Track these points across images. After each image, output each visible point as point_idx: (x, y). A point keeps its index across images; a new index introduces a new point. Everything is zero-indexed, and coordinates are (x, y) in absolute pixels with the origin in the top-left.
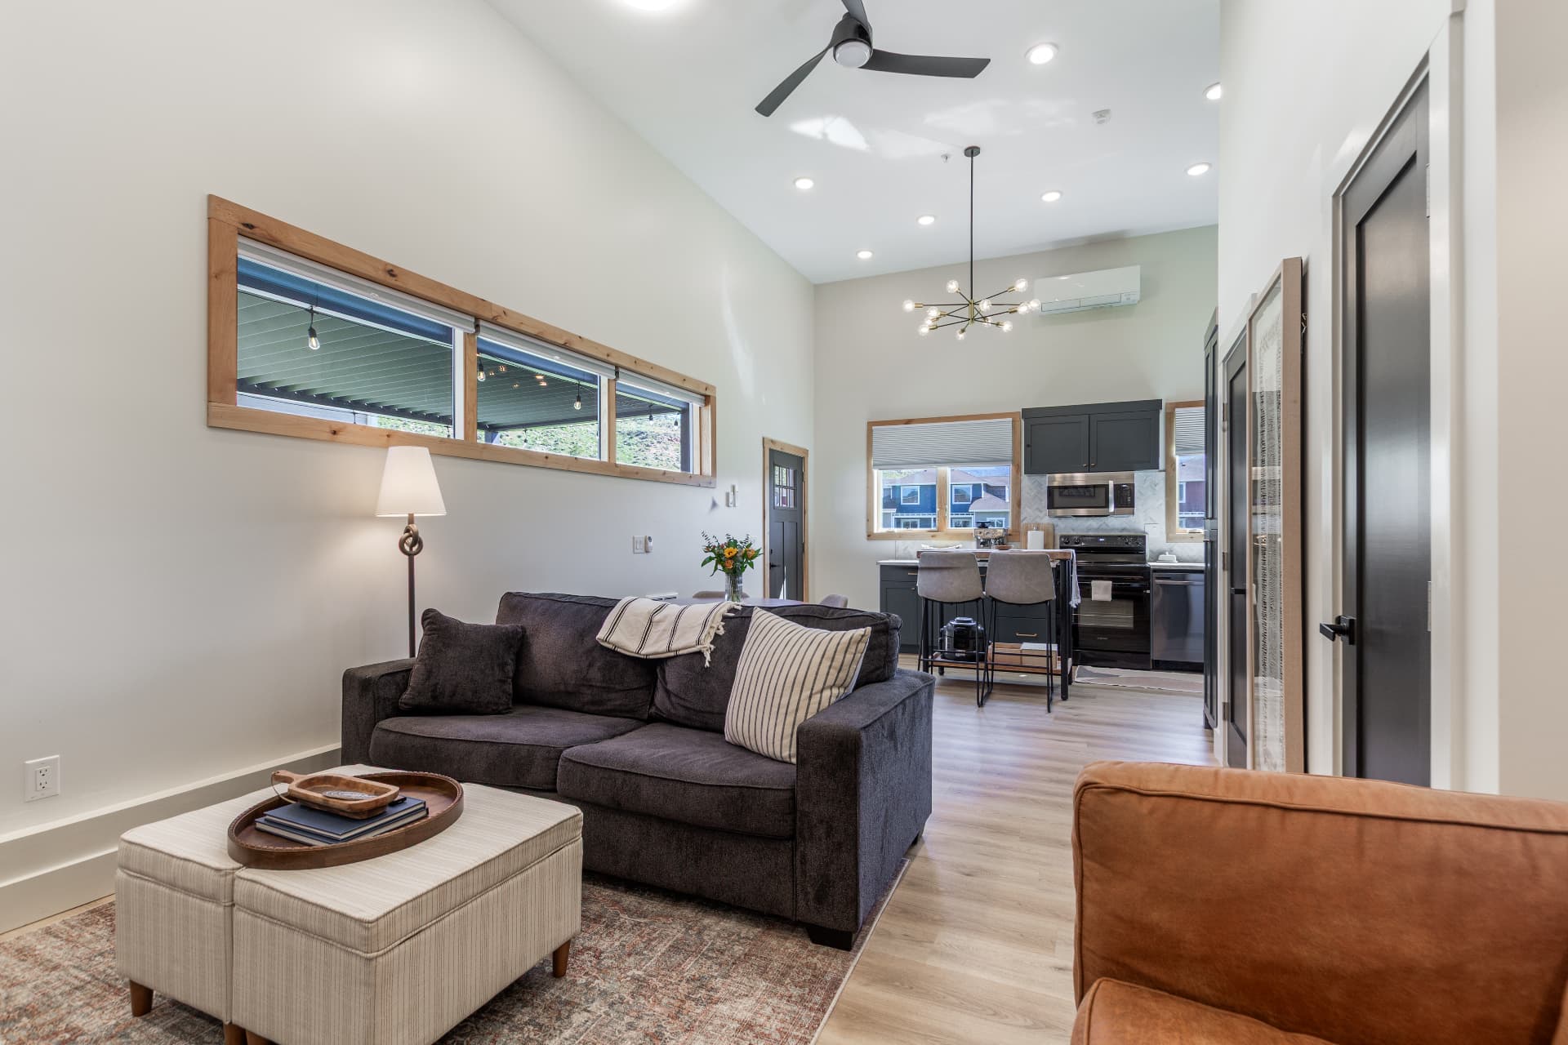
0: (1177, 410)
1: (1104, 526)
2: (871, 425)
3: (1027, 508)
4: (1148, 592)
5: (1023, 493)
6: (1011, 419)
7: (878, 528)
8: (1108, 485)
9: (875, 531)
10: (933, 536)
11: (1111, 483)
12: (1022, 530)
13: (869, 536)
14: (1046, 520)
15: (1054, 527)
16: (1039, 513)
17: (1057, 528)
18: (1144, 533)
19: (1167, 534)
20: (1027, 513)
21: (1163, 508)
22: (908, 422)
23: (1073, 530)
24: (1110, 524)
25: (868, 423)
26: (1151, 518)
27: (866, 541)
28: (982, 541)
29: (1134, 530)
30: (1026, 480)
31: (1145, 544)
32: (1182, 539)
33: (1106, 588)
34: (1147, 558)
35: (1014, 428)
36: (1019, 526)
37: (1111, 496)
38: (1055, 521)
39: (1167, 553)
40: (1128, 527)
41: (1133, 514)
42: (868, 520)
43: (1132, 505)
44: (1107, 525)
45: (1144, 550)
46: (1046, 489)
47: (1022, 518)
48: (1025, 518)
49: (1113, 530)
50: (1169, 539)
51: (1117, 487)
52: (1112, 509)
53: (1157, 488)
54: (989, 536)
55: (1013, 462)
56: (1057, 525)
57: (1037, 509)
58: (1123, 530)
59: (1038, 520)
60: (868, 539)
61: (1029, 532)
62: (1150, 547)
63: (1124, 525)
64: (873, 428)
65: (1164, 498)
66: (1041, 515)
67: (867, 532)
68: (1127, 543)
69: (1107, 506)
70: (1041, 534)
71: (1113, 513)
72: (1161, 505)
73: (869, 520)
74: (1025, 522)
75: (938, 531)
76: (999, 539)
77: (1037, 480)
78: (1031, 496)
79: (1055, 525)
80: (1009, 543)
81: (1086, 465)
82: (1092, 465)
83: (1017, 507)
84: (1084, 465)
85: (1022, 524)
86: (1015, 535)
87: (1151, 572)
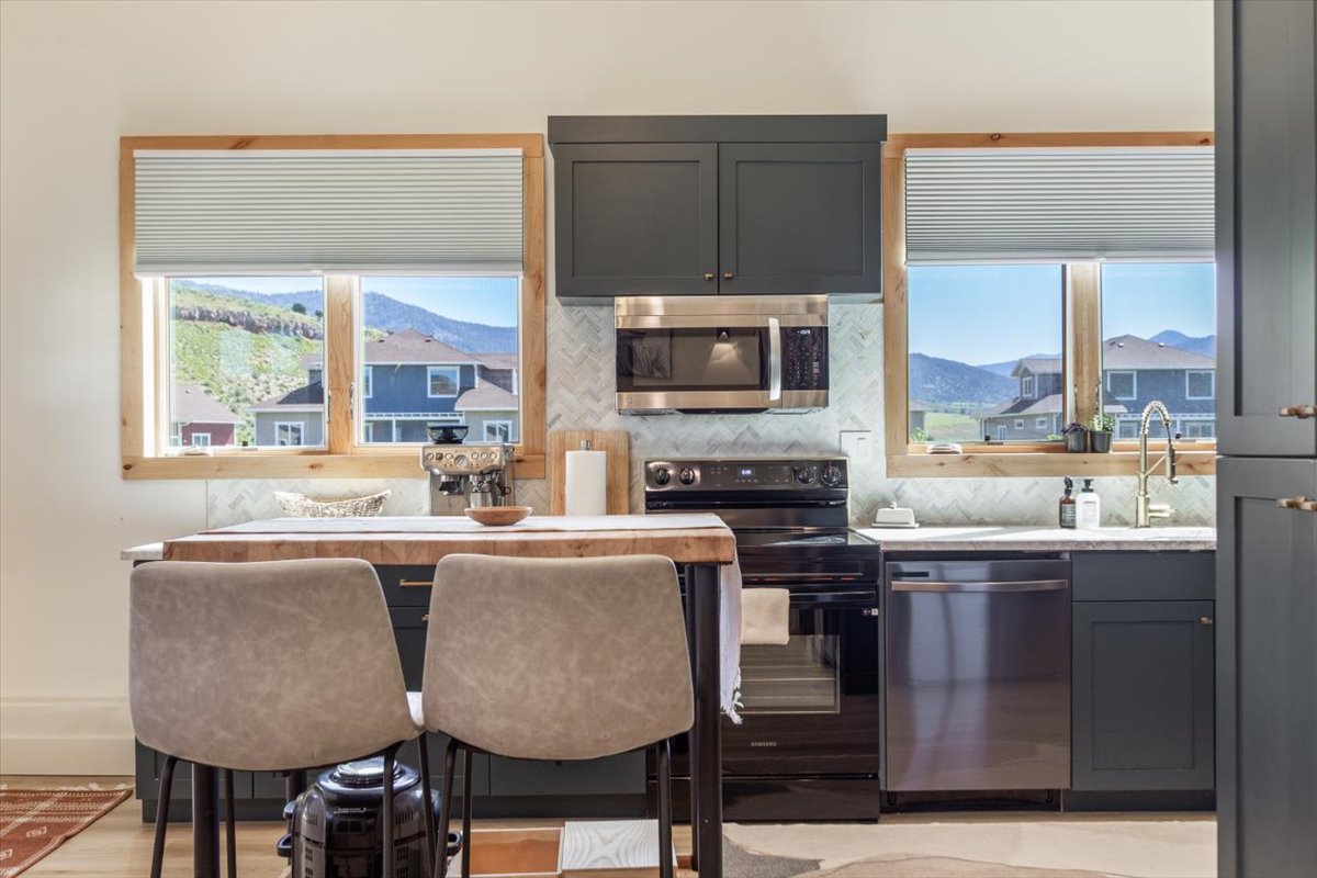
0: (909, 152)
1: (748, 438)
2: (129, 144)
3: (562, 391)
4: (875, 612)
5: (553, 349)
6: (519, 152)
7: (158, 443)
8: (767, 330)
9: (149, 452)
10: (312, 467)
11: (774, 325)
12: (551, 448)
13: (127, 467)
14: (610, 422)
15: (629, 441)
16: (589, 402)
17: (635, 443)
18: (840, 452)
19: (889, 456)
20: (564, 403)
21: (881, 388)
22: (242, 143)
23: (677, 448)
24: (761, 434)
25: (123, 139)
26: (853, 418)
27: (121, 481)
28: (443, 479)
29: (816, 447)
30: (558, 314)
31: (844, 482)
32: (918, 468)
33: (775, 610)
34: (851, 518)
35: (527, 176)
36: (543, 434)
37: (775, 358)
38: (633, 424)
39: (895, 504)
40: (802, 439)
41: (826, 404)
42: (124, 423)
43: (823, 384)
44: (756, 435)
45: (843, 498)
46: (613, 339)
47: (550, 416)
48: (558, 417)
49: (769, 445)
50: (892, 469)
51: (788, 334)
52: (775, 393)
53: (866, 343)
54: (462, 467)
55: (526, 264)
56: (638, 435)
57: (589, 392)
58: (792, 445)
59: (591, 422)
60: (125, 478)
61: (568, 453)
62: (857, 490)
63: (795, 435)
64: (137, 153)
65: (881, 369)
66: (598, 407)
67: (123, 457)
68: (805, 481)
69: (764, 385)
70: (599, 457)
71: (780, 404)
72: (875, 382)
73: (129, 421)
74: (558, 426)
75: (329, 452)
76: (490, 473)
77: (586, 316)
78: (571, 357)
79: (633, 433)
80: (519, 483)
81: (711, 275)
82: (726, 275)
83: (538, 387)
84: (707, 276)
85: (551, 431)
86: (533, 461)
87: (881, 559)
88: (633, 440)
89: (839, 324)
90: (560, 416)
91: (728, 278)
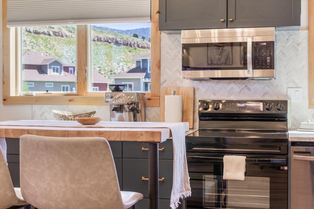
3: (167, 70)
4: (286, 168)
5: (163, 53)
7: (17, 90)
8: (246, 43)
9: (12, 94)
10: (70, 101)
11: (249, 41)
12: (161, 95)
13: (4, 100)
16: (175, 74)
18: (287, 97)
19: (310, 99)
20: (167, 75)
21: (306, 69)
23: (213, 94)
26: (293, 82)
27: (2, 105)
28: (114, 106)
29: (276, 94)
30: (166, 38)
34: (289, 126)
36: (159, 88)
37: (249, 55)
38: (196, 84)
39: (309, 120)
40: (270, 91)
42: (4, 83)
45: (285, 117)
46: (181, 48)
47: (162, 81)
50: (311, 105)
51: (256, 45)
53: (300, 48)
54: (121, 101)
55: (152, 17)
56: (198, 89)
59: (175, 83)
60: (4, 104)
61: (166, 96)
62: (292, 113)
63: (267, 89)
67: (3, 96)
68: (268, 109)
70: (178, 98)
74: (165, 85)
75: (77, 95)
76: (132, 104)
77: (177, 38)
78: (171, 56)
79: (196, 88)
80: (149, 108)
81: (223, 20)
82: (230, 20)
83: (157, 68)
84: (221, 20)
85: (162, 87)
86: (155, 100)
87: (290, 145)
88: (196, 91)
89: (287, 40)
90: (166, 80)
91: (231, 21)
